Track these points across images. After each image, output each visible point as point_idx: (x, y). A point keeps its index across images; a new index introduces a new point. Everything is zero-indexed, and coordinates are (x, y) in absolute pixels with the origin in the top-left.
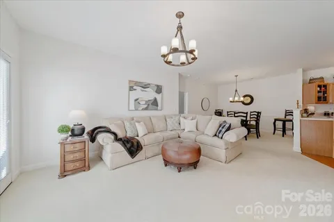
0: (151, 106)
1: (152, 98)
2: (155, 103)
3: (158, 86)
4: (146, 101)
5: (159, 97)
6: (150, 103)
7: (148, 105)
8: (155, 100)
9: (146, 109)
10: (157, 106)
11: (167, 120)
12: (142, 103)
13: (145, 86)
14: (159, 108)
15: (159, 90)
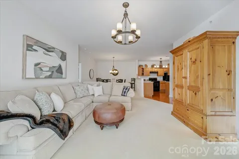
0: (55, 74)
1: (57, 65)
2: (59, 70)
3: (62, 52)
4: (50, 68)
5: (63, 64)
6: (55, 70)
7: (53, 72)
8: (60, 66)
9: (50, 77)
10: (62, 74)
11: (75, 87)
12: (44, 69)
13: (49, 50)
14: (64, 76)
15: (63, 57)
